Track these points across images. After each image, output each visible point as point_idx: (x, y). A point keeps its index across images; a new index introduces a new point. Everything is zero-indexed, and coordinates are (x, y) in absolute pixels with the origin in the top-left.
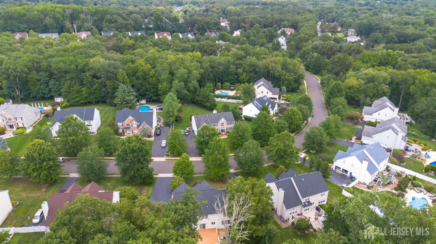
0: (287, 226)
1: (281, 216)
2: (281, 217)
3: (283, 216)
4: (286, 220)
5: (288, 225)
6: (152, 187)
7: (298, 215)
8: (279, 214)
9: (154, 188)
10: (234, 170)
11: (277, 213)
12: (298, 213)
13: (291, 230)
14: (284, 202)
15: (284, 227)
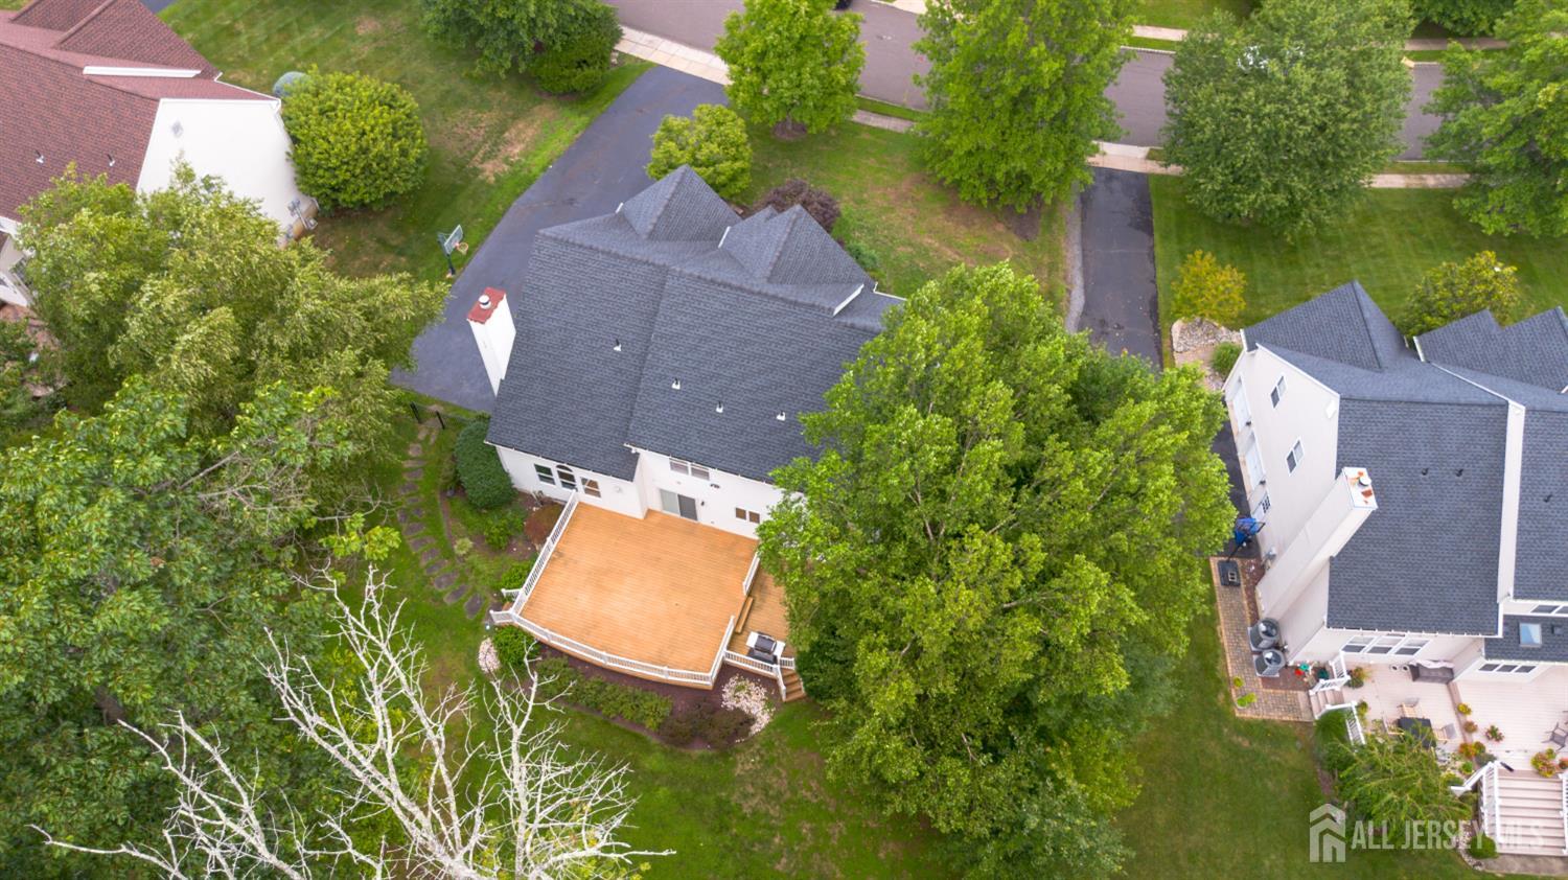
0: (1275, 716)
1: (1273, 626)
2: (1272, 635)
3: (1290, 639)
4: (1298, 671)
5: (1293, 707)
6: (580, 121)
7: (1416, 672)
8: (1266, 609)
9: (588, 126)
10: (1150, 157)
11: (1260, 590)
12: (1415, 659)
13: (1292, 757)
14: (1340, 566)
15: (1249, 714)
